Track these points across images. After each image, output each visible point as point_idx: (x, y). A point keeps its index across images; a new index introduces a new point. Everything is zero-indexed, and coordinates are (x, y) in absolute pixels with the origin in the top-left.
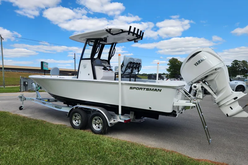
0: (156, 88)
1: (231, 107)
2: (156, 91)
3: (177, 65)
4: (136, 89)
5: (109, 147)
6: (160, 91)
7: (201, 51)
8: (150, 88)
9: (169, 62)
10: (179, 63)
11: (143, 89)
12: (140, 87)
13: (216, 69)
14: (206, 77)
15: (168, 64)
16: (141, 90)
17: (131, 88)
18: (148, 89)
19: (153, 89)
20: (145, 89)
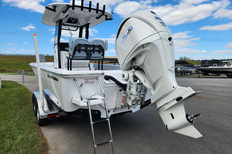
1: (171, 114)
5: (4, 146)
7: (130, 18)
13: (143, 46)
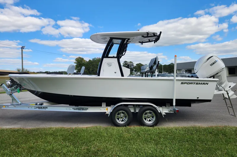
0: (204, 82)
2: (204, 84)
3: (83, 63)
4: (187, 84)
6: (207, 84)
8: (199, 82)
9: (76, 61)
10: (84, 62)
11: (193, 84)
12: (190, 82)
13: (223, 69)
14: (217, 74)
15: (75, 63)
16: (191, 84)
17: (182, 83)
18: (197, 84)
19: (202, 83)
20: (195, 84)
